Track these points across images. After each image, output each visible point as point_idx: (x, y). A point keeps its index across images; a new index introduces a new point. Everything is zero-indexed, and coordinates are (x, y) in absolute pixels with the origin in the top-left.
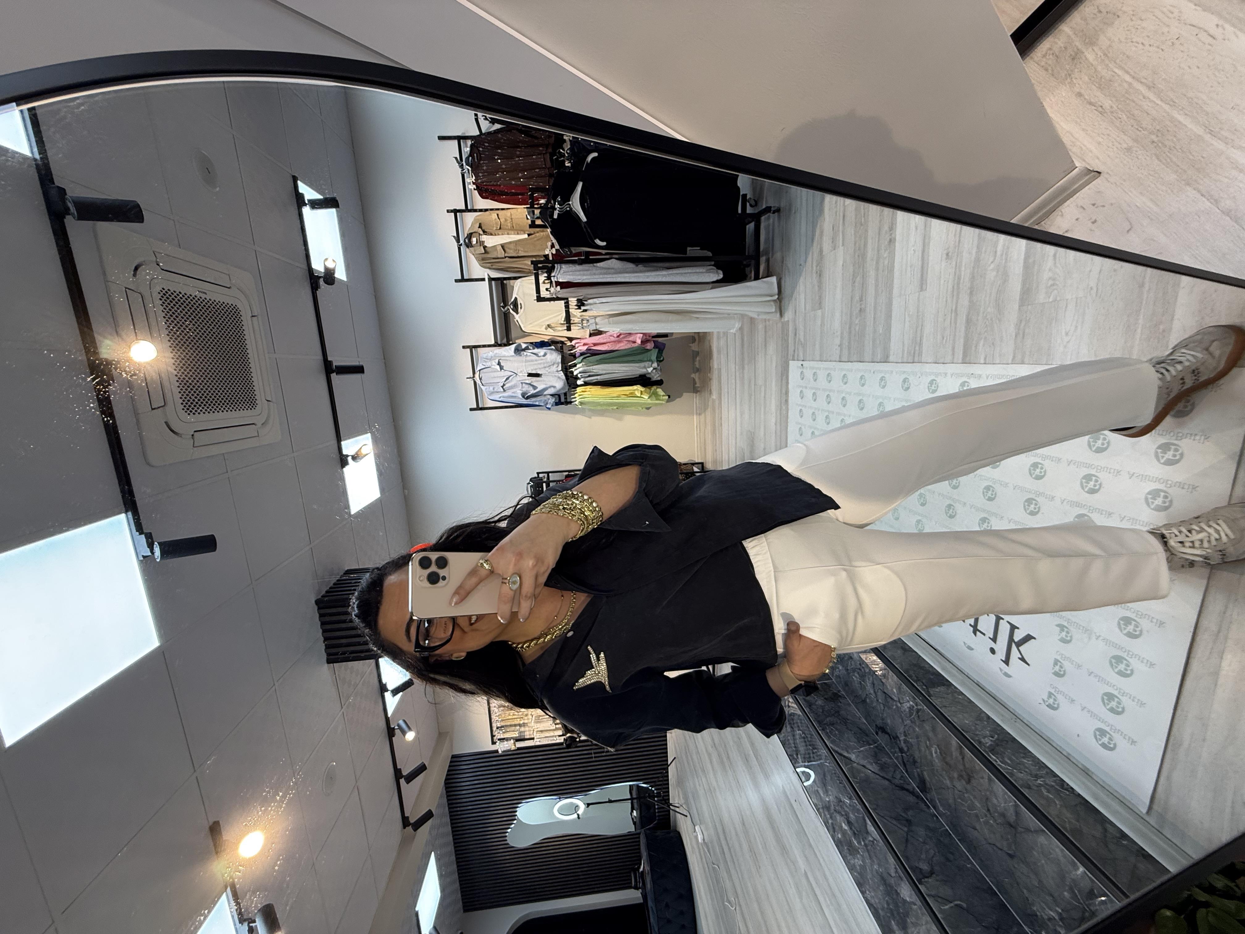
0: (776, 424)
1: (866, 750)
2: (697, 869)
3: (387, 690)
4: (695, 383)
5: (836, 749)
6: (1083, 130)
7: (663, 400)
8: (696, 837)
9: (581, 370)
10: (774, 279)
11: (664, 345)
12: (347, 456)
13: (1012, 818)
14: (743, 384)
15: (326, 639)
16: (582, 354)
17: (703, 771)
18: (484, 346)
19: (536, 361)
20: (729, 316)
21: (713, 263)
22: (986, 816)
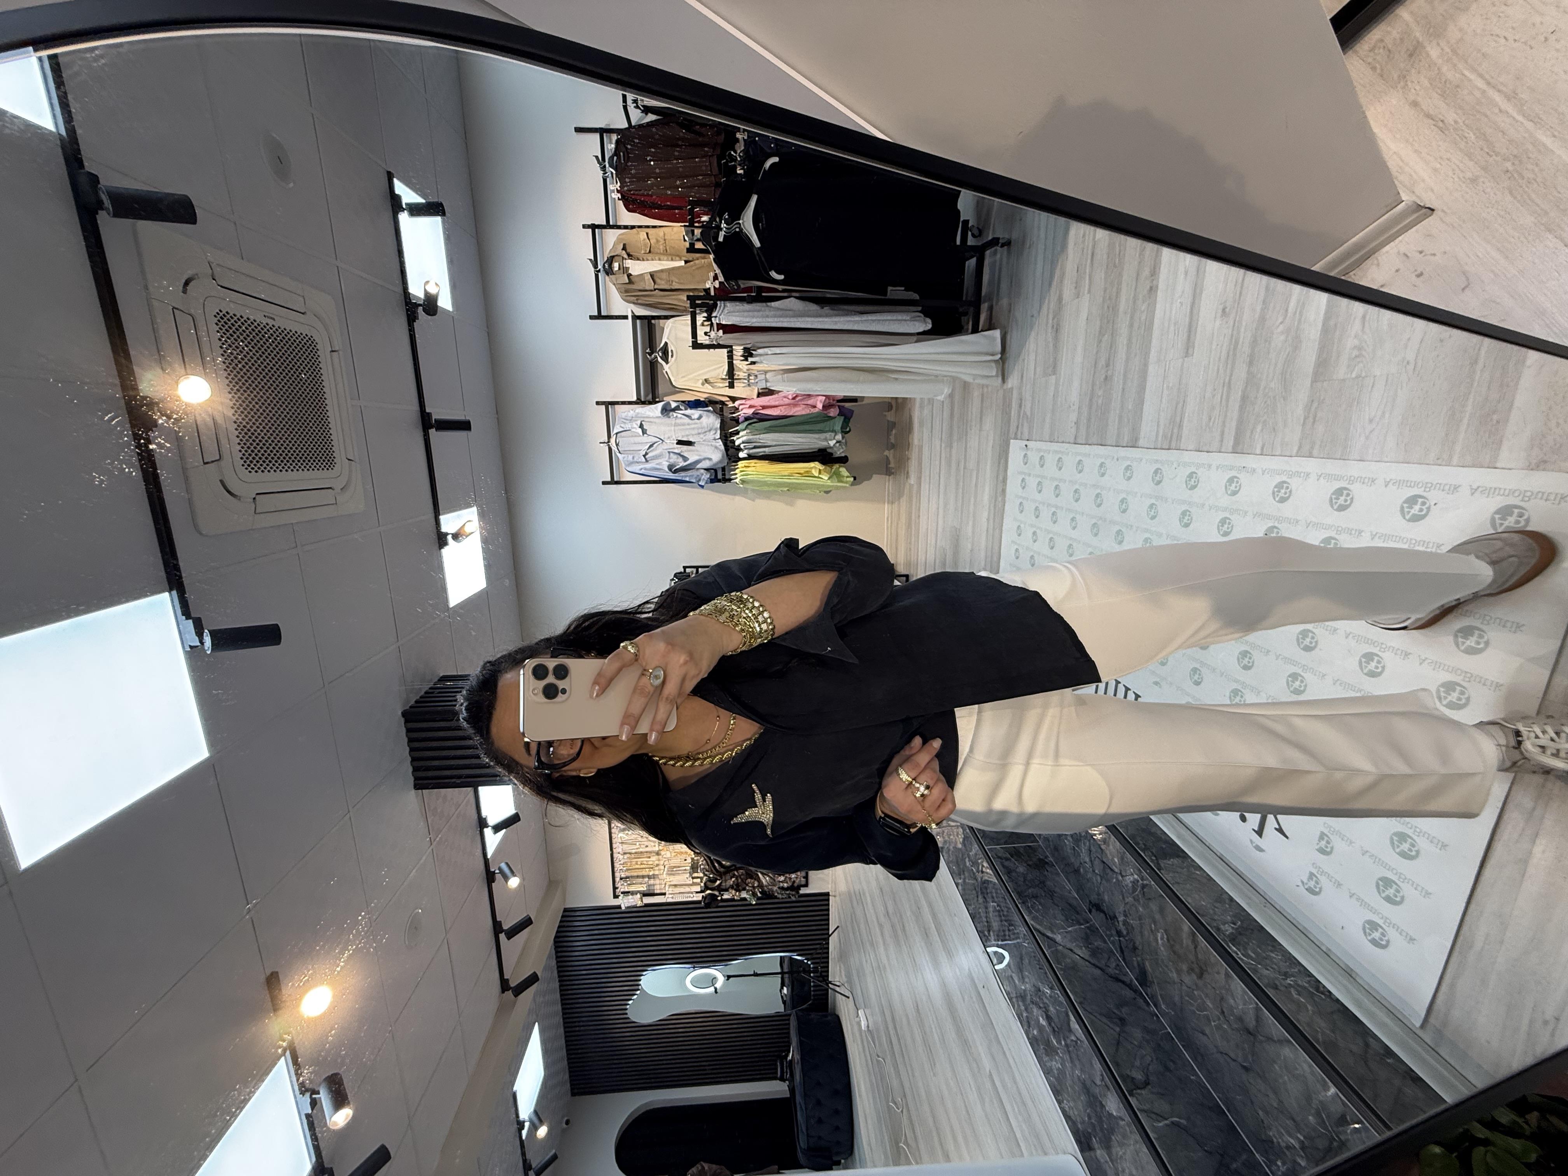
0: (988, 520)
1: (1075, 931)
2: (858, 1061)
3: (487, 827)
4: (888, 461)
5: (1038, 927)
6: (1416, 151)
7: (846, 482)
8: (859, 1024)
9: (744, 438)
10: (997, 333)
11: (852, 412)
12: (447, 534)
13: (1251, 1024)
14: (949, 465)
15: (414, 760)
16: (746, 419)
17: (872, 944)
18: (623, 403)
19: (689, 424)
20: (936, 379)
21: (920, 308)
22: (1219, 1019)
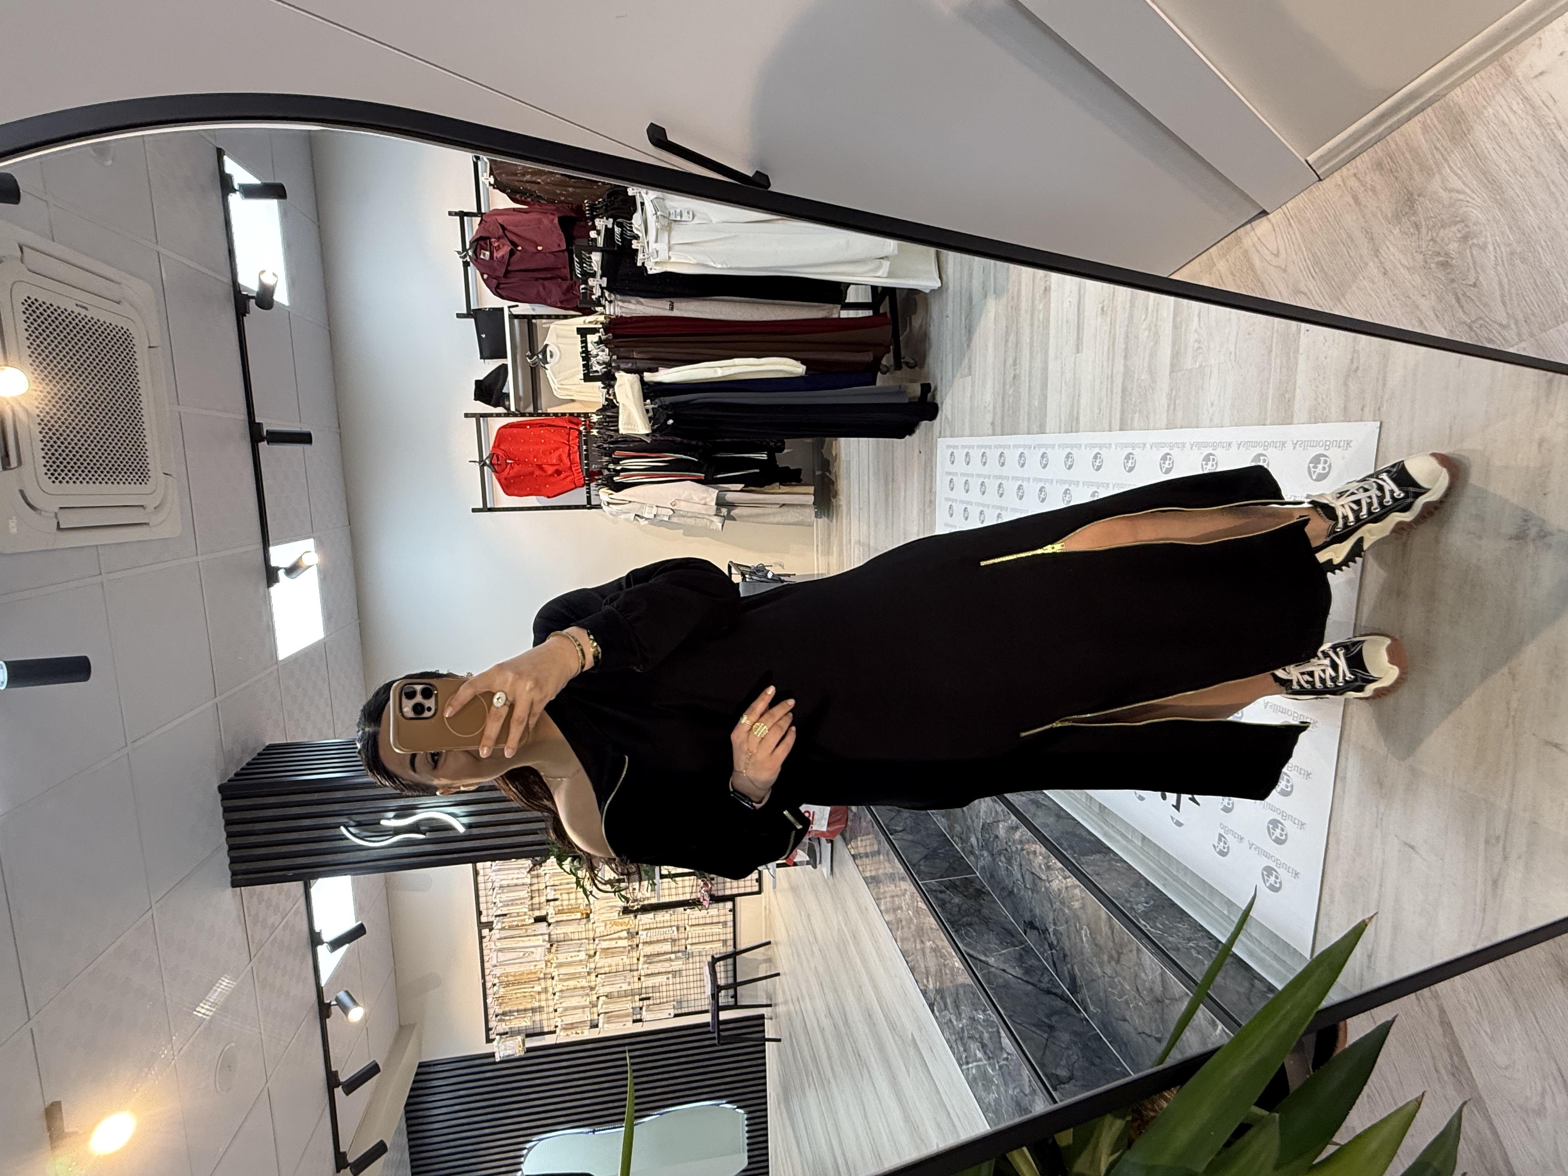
1: (1009, 953)
3: (321, 942)
5: (971, 952)
12: (278, 569)
13: (1159, 991)
15: (231, 848)
